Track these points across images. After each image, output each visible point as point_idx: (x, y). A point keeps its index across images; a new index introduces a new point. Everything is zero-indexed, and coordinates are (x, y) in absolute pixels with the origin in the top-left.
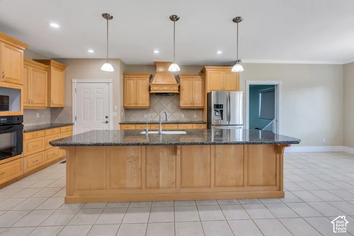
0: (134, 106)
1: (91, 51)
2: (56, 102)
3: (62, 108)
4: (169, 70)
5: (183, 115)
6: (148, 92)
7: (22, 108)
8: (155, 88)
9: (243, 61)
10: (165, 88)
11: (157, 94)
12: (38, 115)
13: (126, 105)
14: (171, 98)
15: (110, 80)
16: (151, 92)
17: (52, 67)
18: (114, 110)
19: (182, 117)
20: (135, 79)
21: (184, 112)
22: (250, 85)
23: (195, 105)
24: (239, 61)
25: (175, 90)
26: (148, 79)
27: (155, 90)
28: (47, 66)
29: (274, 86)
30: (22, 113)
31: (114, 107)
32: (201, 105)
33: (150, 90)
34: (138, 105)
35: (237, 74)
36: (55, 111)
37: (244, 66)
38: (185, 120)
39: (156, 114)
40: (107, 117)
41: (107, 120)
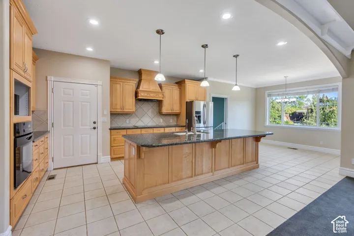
0: (120, 110)
1: (90, 49)
4: (156, 79)
6: (134, 98)
7: (31, 111)
8: (143, 94)
9: (209, 79)
13: (112, 110)
14: (151, 104)
15: (99, 83)
16: (139, 98)
18: (103, 115)
19: (161, 121)
20: (122, 83)
21: (163, 117)
22: (213, 98)
24: (206, 78)
26: (134, 85)
29: (224, 98)
30: (31, 118)
31: (103, 112)
32: (178, 112)
34: (125, 110)
35: (205, 89)
37: (210, 82)
38: (163, 124)
39: (137, 119)
40: (94, 123)
41: (95, 125)
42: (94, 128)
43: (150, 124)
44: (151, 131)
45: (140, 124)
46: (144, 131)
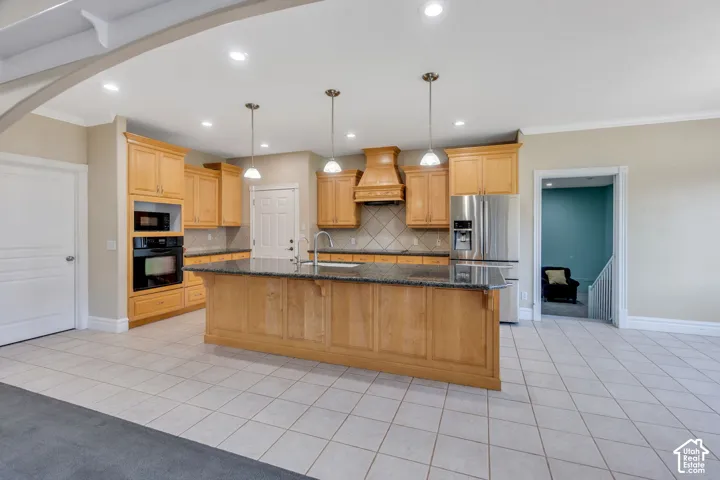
0: (331, 223)
1: (265, 146)
2: (229, 219)
3: (239, 227)
5: (415, 241)
6: (352, 201)
7: (183, 227)
8: (362, 194)
10: (379, 193)
11: (367, 203)
12: (210, 237)
13: (321, 223)
14: (394, 210)
15: (297, 185)
16: (357, 200)
17: (223, 173)
18: (301, 231)
19: (414, 243)
20: (333, 180)
21: (419, 234)
23: (433, 223)
24: (519, 132)
25: (396, 195)
26: (353, 180)
27: (363, 197)
28: (217, 172)
30: (182, 234)
31: (301, 227)
32: (444, 223)
33: (355, 198)
34: (339, 223)
36: (232, 231)
38: (420, 250)
39: (369, 238)
40: (291, 241)
41: (292, 245)
42: (292, 249)
43: (392, 248)
44: (392, 260)
45: (374, 247)
46: (378, 259)
